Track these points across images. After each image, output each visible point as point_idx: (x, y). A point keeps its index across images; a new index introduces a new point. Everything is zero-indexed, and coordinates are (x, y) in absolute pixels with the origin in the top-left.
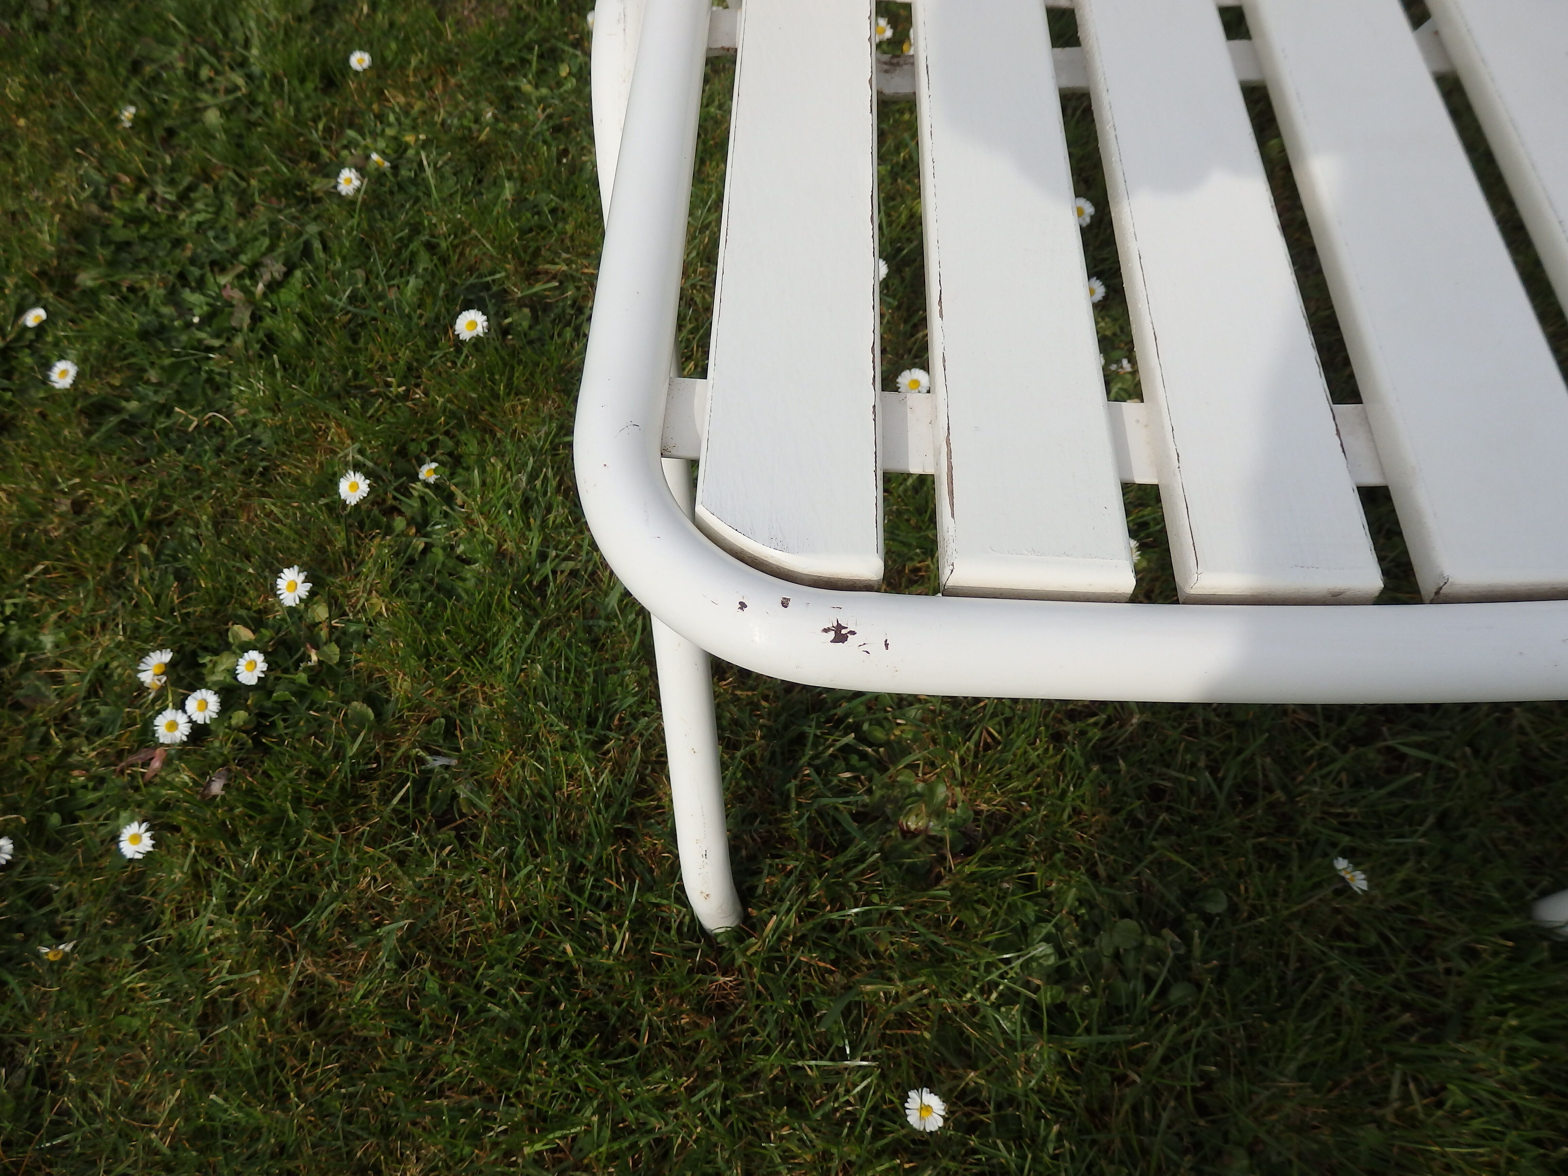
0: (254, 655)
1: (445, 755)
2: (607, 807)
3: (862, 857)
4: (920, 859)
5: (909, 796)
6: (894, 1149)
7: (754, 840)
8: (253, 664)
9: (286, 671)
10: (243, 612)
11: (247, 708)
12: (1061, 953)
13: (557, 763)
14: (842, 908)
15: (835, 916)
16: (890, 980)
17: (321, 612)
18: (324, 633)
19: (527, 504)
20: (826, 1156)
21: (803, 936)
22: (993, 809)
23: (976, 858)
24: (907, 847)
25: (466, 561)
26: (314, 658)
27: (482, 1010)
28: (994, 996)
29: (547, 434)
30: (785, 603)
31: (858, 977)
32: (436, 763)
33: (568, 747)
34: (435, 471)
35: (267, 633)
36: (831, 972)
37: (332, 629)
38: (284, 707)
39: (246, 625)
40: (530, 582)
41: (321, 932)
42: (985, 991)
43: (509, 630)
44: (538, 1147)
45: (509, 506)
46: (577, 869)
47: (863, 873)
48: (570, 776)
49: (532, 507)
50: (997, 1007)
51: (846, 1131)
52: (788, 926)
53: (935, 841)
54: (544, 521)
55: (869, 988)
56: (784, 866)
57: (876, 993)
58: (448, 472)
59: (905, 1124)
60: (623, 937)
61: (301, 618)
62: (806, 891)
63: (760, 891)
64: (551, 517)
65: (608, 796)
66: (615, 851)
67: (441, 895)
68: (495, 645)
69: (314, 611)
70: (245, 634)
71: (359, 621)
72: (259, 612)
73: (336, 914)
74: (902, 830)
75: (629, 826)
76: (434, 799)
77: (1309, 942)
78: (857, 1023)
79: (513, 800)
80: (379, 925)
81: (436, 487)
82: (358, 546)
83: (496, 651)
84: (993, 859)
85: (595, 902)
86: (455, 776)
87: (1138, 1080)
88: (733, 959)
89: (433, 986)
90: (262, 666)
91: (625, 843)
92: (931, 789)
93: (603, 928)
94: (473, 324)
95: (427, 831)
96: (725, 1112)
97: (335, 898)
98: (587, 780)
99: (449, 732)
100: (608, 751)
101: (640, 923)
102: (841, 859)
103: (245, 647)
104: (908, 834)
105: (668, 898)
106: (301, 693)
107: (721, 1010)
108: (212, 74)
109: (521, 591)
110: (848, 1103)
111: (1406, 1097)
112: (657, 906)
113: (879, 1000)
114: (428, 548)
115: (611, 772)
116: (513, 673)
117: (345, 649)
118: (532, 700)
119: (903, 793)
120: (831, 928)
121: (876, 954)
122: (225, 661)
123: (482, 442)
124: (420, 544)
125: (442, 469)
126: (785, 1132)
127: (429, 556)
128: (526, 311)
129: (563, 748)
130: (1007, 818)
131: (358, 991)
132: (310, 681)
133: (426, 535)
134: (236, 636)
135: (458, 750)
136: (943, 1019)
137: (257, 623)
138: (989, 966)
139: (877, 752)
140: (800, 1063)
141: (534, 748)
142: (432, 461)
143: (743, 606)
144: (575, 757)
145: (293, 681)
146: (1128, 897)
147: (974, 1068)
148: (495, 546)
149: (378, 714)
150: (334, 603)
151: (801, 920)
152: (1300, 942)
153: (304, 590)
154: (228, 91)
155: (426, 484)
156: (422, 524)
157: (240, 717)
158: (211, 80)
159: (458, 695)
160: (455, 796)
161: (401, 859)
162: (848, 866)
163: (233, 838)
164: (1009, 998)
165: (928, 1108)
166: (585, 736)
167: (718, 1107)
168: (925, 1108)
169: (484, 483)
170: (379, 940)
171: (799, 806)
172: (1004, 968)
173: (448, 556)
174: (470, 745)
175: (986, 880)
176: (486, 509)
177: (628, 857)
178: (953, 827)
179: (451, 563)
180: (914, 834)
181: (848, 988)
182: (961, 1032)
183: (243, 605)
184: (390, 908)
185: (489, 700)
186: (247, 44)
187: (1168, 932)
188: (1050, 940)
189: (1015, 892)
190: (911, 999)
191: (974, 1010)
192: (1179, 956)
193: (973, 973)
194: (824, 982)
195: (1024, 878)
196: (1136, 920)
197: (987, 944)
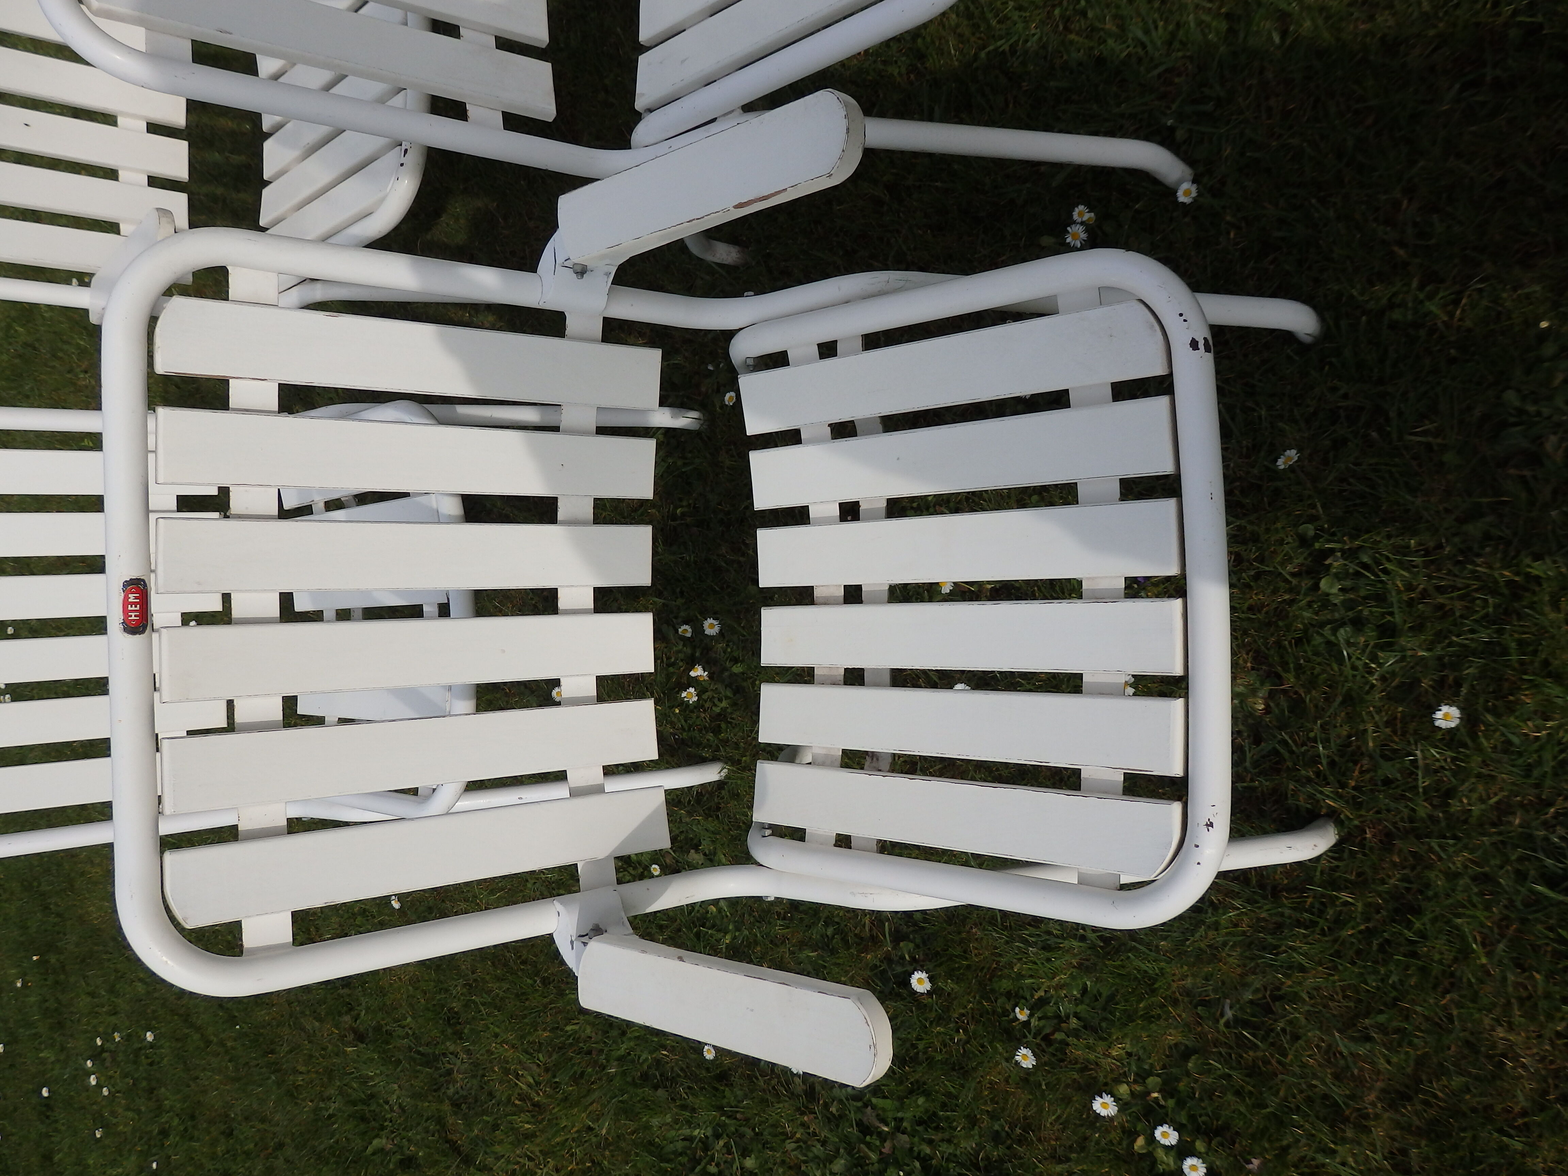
0: (1158, 1133)
1: (1223, 1007)
2: (1257, 902)
3: (1284, 742)
4: (1284, 703)
5: (1242, 708)
6: (1474, 736)
7: (1275, 811)
8: (1164, 1134)
9: (1167, 1115)
10: (1125, 1143)
11: (1193, 1142)
12: (1343, 624)
13: (1227, 934)
14: (1319, 756)
15: (1324, 761)
16: (1365, 731)
17: (1123, 1089)
18: (1138, 1088)
19: (1046, 948)
20: (1479, 776)
21: (1339, 782)
22: (1250, 660)
23: (1284, 675)
24: (1277, 711)
25: (1084, 991)
26: (1155, 1095)
27: (1393, 986)
28: (1373, 666)
29: (998, 933)
30: (1197, 846)
31: (1364, 749)
32: (1229, 1014)
33: (1216, 926)
34: (1022, 1009)
35: (1139, 1127)
36: (1362, 766)
37: (1135, 1081)
38: (1192, 1118)
39: (1135, 1141)
40: (1101, 947)
41: (1348, 1092)
42: (1371, 672)
43: (1137, 963)
45: (1049, 960)
46: (1299, 924)
47: (1294, 741)
48: (1236, 925)
49: (1049, 945)
50: (1380, 665)
51: (1463, 764)
52: (1332, 792)
53: (1271, 695)
54: (1057, 937)
55: (1371, 744)
56: (1293, 790)
57: (1374, 739)
58: (1023, 1001)
59: (1457, 728)
60: (1345, 896)
61: (1126, 1104)
62: (1309, 780)
63: (1309, 806)
64: (1055, 932)
65: (1249, 901)
66: (1286, 898)
67: (1320, 1012)
68: (1146, 972)
69: (1121, 1095)
70: (1140, 1142)
71: (1129, 1064)
72: (1124, 1132)
73: (1337, 1083)
74: (1265, 714)
75: (1269, 888)
76: (1253, 1016)
77: (1330, 478)
78: (1395, 751)
79: (1252, 964)
80: (1341, 1053)
81: (1033, 1009)
82: (1076, 1063)
83: (1151, 972)
84: (1285, 664)
85: (1321, 913)
86: (1238, 1001)
88: (1356, 826)
89: (1381, 1018)
90: (1165, 1128)
91: (1280, 891)
93: (1338, 909)
94: (920, 980)
95: (1276, 1021)
96: (1455, 837)
97: (1324, 1083)
98: (1238, 915)
99: (1204, 1003)
100: (1218, 900)
101: (1333, 884)
102: (1286, 755)
103: (1151, 1140)
104: (1268, 710)
105: (1316, 867)
106: (1181, 1104)
107: (1389, 835)
108: (713, 1164)
109: (1109, 953)
110: (1445, 760)
111: (1425, 433)
112: (1322, 872)
113: (1378, 736)
114: (1076, 1015)
115: (1232, 898)
116: (1165, 961)
117: (1150, 1073)
118: (1185, 948)
119: (1240, 712)
120: (1332, 764)
121: (1350, 736)
122: (1160, 1154)
123: (1001, 977)
124: (1074, 1022)
125: (1020, 1005)
126: (1465, 801)
127: (1082, 1015)
128: (902, 944)
129: (1217, 930)
130: (1257, 652)
131: (1386, 1069)
132: (1172, 1097)
133: (1068, 1017)
134: (1142, 1147)
135: (1219, 999)
136: (1389, 698)
137: (1132, 1135)
138: (1354, 668)
140: (1421, 790)
141: (1217, 948)
142: (1014, 1011)
143: (1199, 864)
144: (1223, 922)
145: (1173, 1109)
146: (1306, 583)
147: (1420, 681)
148: (1074, 970)
149: (1195, 1051)
150: (1117, 1081)
151: (1328, 784)
152: (1330, 484)
153: (1108, 1099)
154: (729, 1152)
155: (1031, 1016)
156: (1060, 1019)
157: (1200, 1146)
158: (718, 1165)
159: (1180, 998)
160: (1251, 1002)
161: (1296, 1038)
162: (1292, 752)
163: (1285, 1150)
164: (1374, 658)
165: (1446, 715)
166: (1210, 915)
167: (1451, 842)
168: (1446, 717)
169: (1031, 976)
170: (1351, 1054)
171: (1252, 780)
172: (1353, 659)
173: (1082, 1002)
174: (1215, 991)
175: (1299, 668)
176: (1050, 975)
177: (1289, 890)
178: (1262, 684)
179: (1087, 1001)
180: (1267, 706)
181: (1371, 757)
182: (1397, 687)
183: (1120, 1143)
184: (1330, 1046)
185: (1184, 977)
186: (689, 1139)
187: (1327, 562)
188: (1334, 631)
189: (1305, 652)
190: (1377, 718)
191: (1383, 679)
192: (1342, 555)
193: (1358, 678)
194: (1368, 771)
195: (1296, 645)
196: (1320, 579)
197: (1340, 669)
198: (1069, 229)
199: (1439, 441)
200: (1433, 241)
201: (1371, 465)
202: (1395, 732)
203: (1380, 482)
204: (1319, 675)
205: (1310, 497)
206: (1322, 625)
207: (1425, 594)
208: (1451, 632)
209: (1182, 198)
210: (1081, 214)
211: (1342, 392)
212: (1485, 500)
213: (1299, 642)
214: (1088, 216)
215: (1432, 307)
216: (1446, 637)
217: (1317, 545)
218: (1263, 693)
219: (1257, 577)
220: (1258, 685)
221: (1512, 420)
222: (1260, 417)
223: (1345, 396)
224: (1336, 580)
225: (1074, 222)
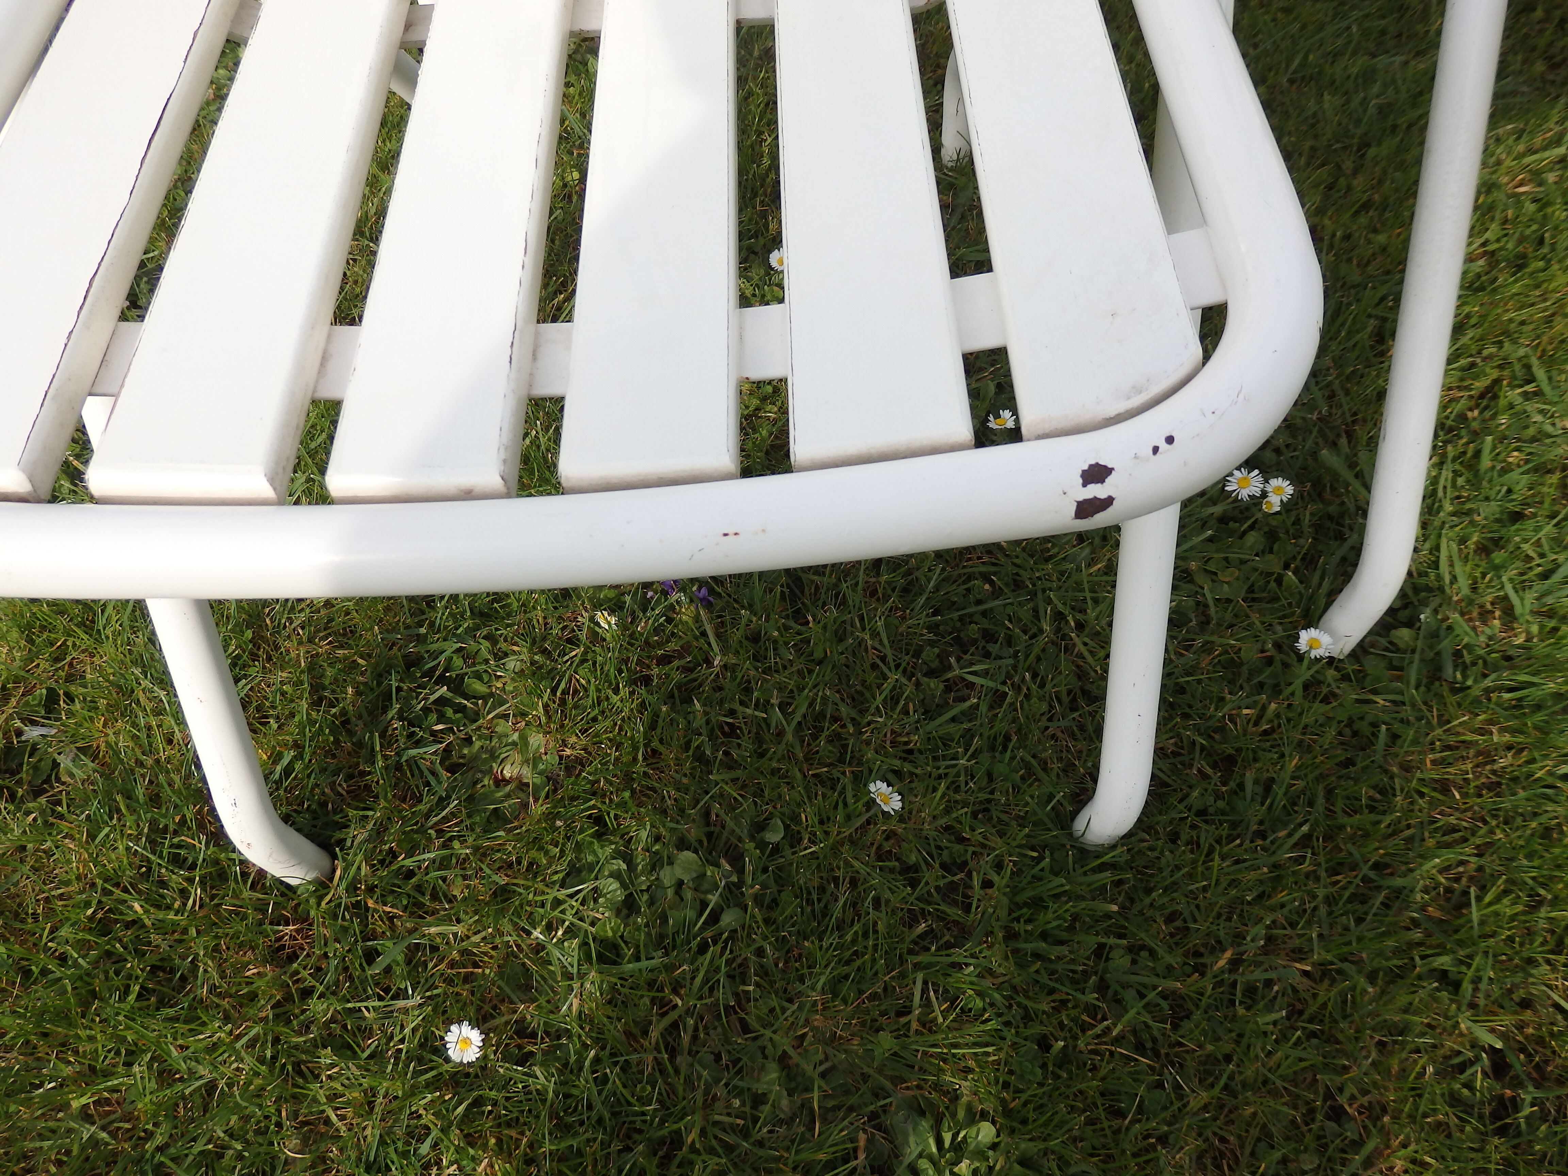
1: (44, 725)
3: (444, 805)
4: (508, 804)
5: (505, 745)
6: (435, 1084)
7: (337, 793)
12: (626, 887)
13: (149, 728)
15: (411, 862)
16: (457, 922)
20: (371, 1092)
21: (376, 884)
22: (578, 753)
24: (500, 794)
27: (47, 970)
28: (560, 933)
31: (427, 920)
32: (32, 734)
36: (399, 918)
42: (550, 928)
44: (84, 1100)
46: (160, 831)
47: (446, 819)
50: (560, 943)
51: (390, 1067)
52: (360, 875)
53: (523, 786)
55: (433, 930)
57: (444, 935)
59: (445, 1057)
60: (198, 897)
62: (382, 840)
67: (21, 861)
74: (496, 778)
77: (856, 864)
78: (421, 966)
85: (170, 860)
86: (52, 745)
87: (680, 1003)
92: (524, 738)
93: (178, 886)
95: (20, 801)
102: (421, 807)
104: (500, 782)
107: (287, 958)
111: (927, 1004)
113: (447, 940)
118: (129, 666)
119: (500, 742)
120: (406, 874)
121: (448, 898)
126: (334, 1071)
130: (585, 762)
135: (59, 719)
136: (509, 957)
138: (556, 904)
139: (476, 704)
140: (356, 1005)
141: (130, 713)
146: (691, 832)
151: (376, 868)
152: (847, 863)
159: (64, 666)
160: (54, 766)
162: (426, 815)
164: (571, 932)
165: (467, 1041)
167: (269, 1052)
168: (464, 1041)
171: (385, 758)
174: (72, 714)
178: (541, 773)
180: (504, 782)
181: (414, 931)
187: (723, 861)
188: (616, 875)
189: (582, 831)
190: (476, 939)
191: (539, 948)
192: (733, 884)
193: (541, 911)
194: (393, 927)
195: (590, 817)
196: (696, 851)
197: (554, 883)
198: (1256, 472)
199: (915, 1025)
200: (1241, 1011)
201: (875, 924)
202: (452, 965)
203: (849, 937)
204: (546, 853)
205: (827, 833)
206: (628, 858)
207: (665, 1007)
208: (603, 1048)
209: (1305, 637)
210: (1279, 489)
211: (996, 878)
212: (816, 1095)
213: (598, 820)
214: (1274, 503)
215: (1134, 1013)
216: (596, 1040)
217: (750, 846)
218: (528, 775)
219: (700, 758)
220: (541, 767)
221: (947, 1137)
222: (955, 758)
223: (987, 884)
224: (694, 875)
225: (1267, 481)
